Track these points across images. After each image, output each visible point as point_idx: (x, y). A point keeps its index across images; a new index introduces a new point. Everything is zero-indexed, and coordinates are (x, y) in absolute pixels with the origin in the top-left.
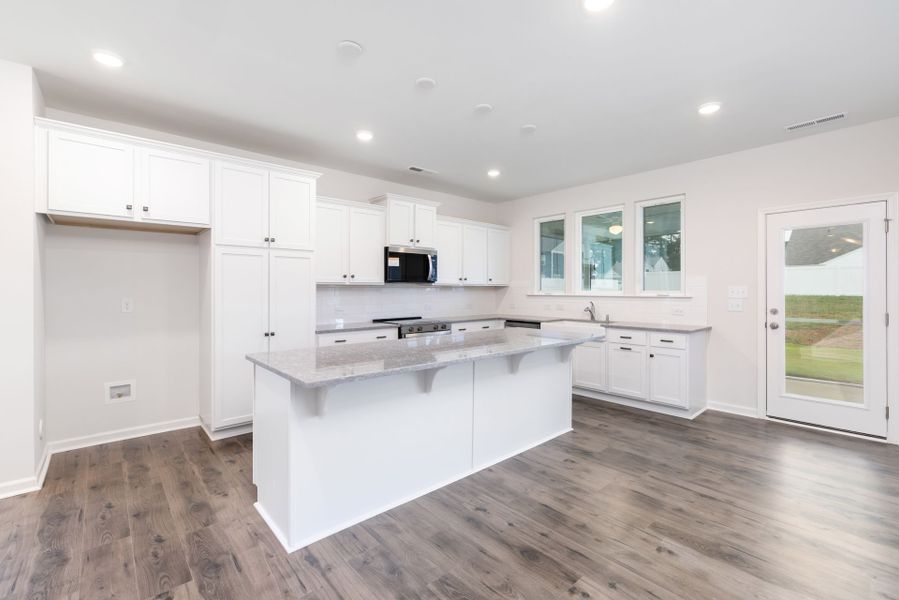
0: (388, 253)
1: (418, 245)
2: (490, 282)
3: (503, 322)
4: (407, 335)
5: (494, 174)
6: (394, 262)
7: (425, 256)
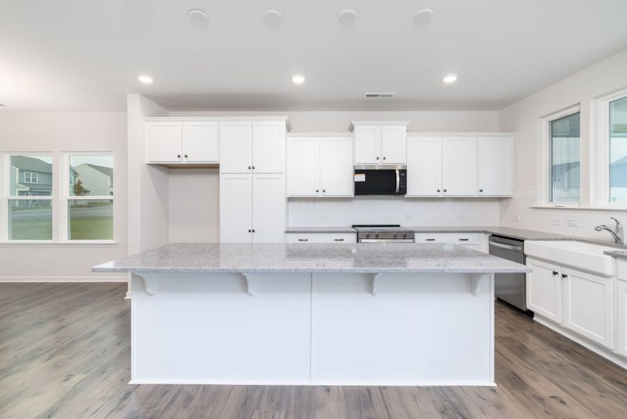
0: (358, 172)
1: (384, 161)
2: (480, 193)
3: (487, 236)
4: (363, 241)
5: (450, 79)
6: (362, 178)
7: (394, 171)
